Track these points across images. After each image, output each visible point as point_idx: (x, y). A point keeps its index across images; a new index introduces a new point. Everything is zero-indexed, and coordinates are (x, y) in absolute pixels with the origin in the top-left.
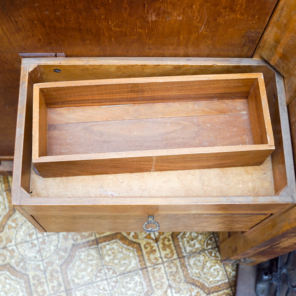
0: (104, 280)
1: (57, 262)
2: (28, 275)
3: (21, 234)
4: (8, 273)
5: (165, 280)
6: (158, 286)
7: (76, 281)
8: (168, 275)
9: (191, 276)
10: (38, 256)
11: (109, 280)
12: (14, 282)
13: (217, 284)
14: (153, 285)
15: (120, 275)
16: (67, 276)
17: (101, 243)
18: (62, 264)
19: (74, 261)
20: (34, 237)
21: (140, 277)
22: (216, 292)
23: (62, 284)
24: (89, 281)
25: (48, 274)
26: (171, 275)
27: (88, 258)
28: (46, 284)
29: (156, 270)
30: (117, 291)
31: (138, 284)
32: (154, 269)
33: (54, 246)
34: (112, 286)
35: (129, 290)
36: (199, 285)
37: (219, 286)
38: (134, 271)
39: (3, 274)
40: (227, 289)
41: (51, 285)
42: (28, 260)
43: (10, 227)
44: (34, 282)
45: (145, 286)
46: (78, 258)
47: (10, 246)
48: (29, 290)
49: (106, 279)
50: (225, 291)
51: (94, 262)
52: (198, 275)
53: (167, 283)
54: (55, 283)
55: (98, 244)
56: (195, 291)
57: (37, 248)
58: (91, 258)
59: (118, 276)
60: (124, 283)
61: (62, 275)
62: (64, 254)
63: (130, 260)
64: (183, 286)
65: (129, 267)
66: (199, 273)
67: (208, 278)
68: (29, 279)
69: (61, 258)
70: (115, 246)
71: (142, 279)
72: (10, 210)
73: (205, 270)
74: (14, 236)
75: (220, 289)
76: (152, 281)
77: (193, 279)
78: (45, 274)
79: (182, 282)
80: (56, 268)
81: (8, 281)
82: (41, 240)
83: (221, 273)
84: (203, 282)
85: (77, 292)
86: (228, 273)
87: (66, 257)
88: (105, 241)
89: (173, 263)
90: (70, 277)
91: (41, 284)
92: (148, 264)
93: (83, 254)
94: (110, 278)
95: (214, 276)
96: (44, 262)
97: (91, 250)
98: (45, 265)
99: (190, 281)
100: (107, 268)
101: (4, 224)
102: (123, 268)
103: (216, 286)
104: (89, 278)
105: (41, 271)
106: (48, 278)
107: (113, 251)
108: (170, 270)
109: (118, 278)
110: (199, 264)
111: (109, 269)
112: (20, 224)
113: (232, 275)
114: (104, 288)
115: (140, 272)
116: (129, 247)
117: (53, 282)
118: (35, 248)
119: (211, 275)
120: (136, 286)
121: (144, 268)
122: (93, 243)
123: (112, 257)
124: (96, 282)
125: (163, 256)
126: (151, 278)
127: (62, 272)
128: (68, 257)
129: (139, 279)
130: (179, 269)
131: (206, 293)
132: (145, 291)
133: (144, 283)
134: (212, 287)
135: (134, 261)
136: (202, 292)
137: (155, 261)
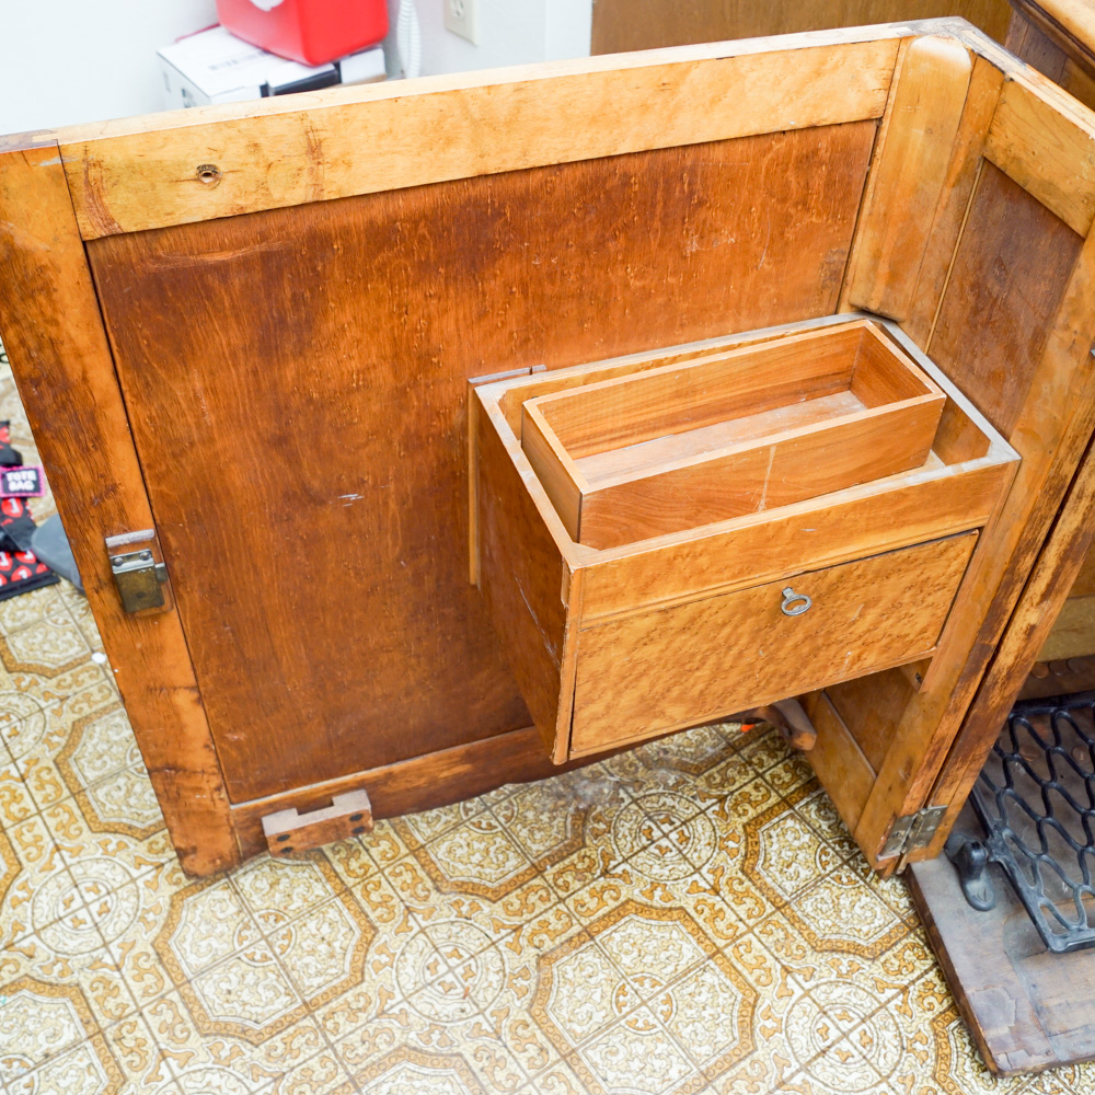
0: (640, 1005)
1: (518, 1003)
2: (460, 1055)
3: (409, 973)
4: (411, 1066)
5: (770, 962)
6: (763, 979)
7: (578, 1030)
8: (773, 950)
9: (820, 936)
10: (467, 1007)
11: (650, 1004)
12: (434, 1080)
13: (882, 934)
14: (751, 979)
15: (669, 984)
16: (553, 1027)
17: (599, 932)
18: (531, 1005)
19: (555, 989)
20: (442, 968)
21: (715, 974)
22: (888, 950)
23: (548, 1045)
24: (607, 1020)
25: (506, 1038)
26: (779, 947)
27: (584, 973)
28: (510, 1059)
29: (741, 949)
30: (677, 1018)
31: (718, 988)
32: (737, 947)
33: (497, 973)
34: (662, 1012)
35: (704, 1009)
36: (845, 948)
37: (889, 935)
38: (697, 965)
39: (399, 1072)
40: (906, 936)
41: (523, 1059)
42: (448, 1022)
43: (379, 967)
44: (480, 1065)
45: (734, 989)
46: (562, 980)
47: (393, 1006)
48: (476, 1086)
49: (644, 1003)
50: (905, 941)
51: (602, 976)
52: (835, 930)
53: (779, 966)
54: (532, 1050)
55: (593, 938)
56: (845, 962)
57: (460, 990)
58: (590, 970)
59: (666, 987)
60: (687, 997)
61: (540, 1028)
62: (525, 983)
63: (677, 947)
64: (812, 959)
65: (683, 962)
66: (834, 925)
67: (858, 927)
68: (466, 1062)
69: (522, 993)
70: (632, 930)
71: (722, 977)
73: (843, 915)
74: (395, 983)
75: (893, 941)
76: (745, 973)
77: (829, 941)
78: (499, 1039)
79: (809, 953)
80: (520, 1018)
81: (417, 1084)
82: (460, 970)
83: (878, 909)
84: (852, 939)
85: (590, 1052)
86: (894, 905)
87: (533, 988)
88: (606, 927)
89: (769, 922)
90: (560, 1027)
91: (498, 1062)
92: (721, 943)
93: (568, 968)
94: (650, 999)
95: (869, 921)
96: (487, 1013)
97: (583, 955)
98: (492, 1020)
99: (824, 947)
100: (635, 980)
101: (360, 964)
102: (671, 968)
103: (882, 938)
104: (603, 1013)
105: (488, 1034)
106: (510, 1044)
107: (631, 941)
108: (771, 939)
109: (669, 990)
110: (825, 907)
111: (641, 981)
112: (399, 952)
113: (901, 906)
114: (646, 1023)
115: (712, 963)
116: (663, 923)
117: (525, 1051)
118: (453, 992)
119: (860, 921)
120: (715, 995)
121: (714, 954)
122: (582, 939)
123: (635, 954)
124: (624, 1017)
125: (744, 917)
126: (740, 967)
127: (537, 1023)
128: (537, 985)
129: (715, 978)
130: (790, 931)
131: (868, 959)
132: (739, 999)
133: (728, 983)
134: (875, 944)
135: (685, 945)
136: (858, 960)
137: (731, 931)
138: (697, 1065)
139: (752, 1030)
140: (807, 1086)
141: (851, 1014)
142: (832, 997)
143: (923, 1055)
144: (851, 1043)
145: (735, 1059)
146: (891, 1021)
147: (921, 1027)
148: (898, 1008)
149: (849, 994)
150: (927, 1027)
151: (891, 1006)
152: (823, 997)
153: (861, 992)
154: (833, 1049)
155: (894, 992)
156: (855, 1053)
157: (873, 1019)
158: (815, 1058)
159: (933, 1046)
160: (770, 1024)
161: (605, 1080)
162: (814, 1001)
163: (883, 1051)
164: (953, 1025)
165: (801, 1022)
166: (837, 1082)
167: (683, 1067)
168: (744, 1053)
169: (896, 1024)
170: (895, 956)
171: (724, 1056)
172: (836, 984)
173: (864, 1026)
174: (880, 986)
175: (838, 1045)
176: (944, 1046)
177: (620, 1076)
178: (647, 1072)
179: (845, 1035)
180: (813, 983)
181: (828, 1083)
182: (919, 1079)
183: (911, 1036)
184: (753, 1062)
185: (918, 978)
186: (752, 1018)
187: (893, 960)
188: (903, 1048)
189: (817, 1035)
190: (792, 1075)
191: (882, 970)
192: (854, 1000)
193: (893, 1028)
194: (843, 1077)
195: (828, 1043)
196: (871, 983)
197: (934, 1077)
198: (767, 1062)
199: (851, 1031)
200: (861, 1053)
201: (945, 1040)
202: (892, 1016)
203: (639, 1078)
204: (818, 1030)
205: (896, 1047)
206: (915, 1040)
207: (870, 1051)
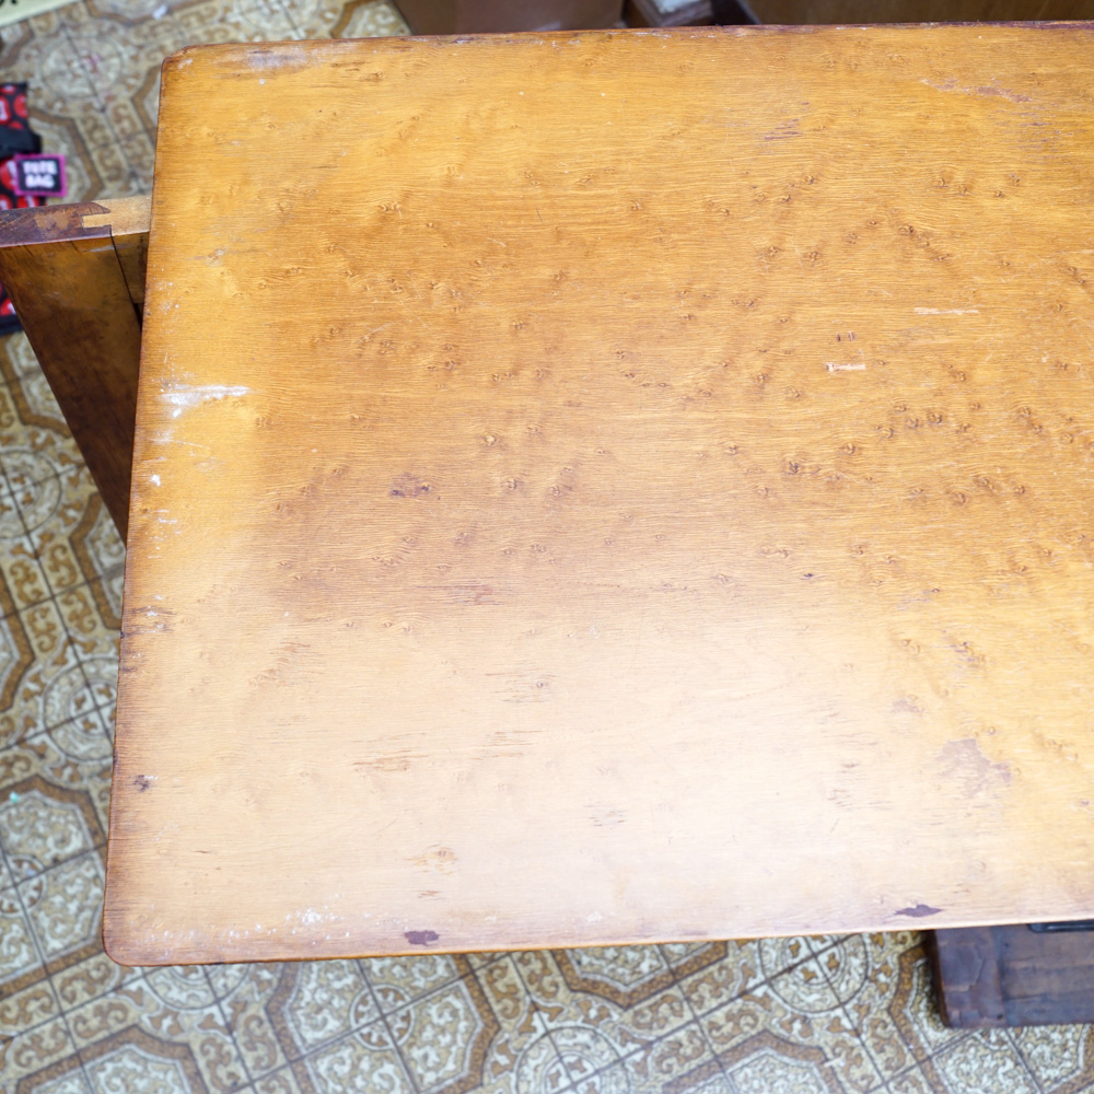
138: (668, 963)
140: (767, 1000)
143: (884, 987)
144: (818, 963)
145: (705, 962)
147: (889, 958)
150: (895, 959)
154: (800, 967)
156: (820, 974)
157: (846, 944)
158: (781, 973)
159: (896, 980)
161: (579, 963)
163: (847, 977)
164: (920, 962)
166: (796, 1000)
167: (655, 963)
168: (715, 958)
169: (866, 953)
171: (696, 958)
173: (834, 950)
175: (805, 965)
176: (906, 981)
177: (595, 962)
178: (620, 962)
179: (814, 956)
181: (788, 999)
182: (874, 1010)
183: (877, 966)
188: (866, 978)
189: (788, 951)
190: (756, 987)
193: (861, 956)
194: (803, 997)
195: (796, 960)
197: (888, 1010)
198: (735, 971)
199: (821, 952)
200: (825, 975)
201: (909, 976)
202: (864, 944)
203: (612, 966)
204: (790, 946)
205: (860, 975)
206: (879, 971)
207: (834, 975)
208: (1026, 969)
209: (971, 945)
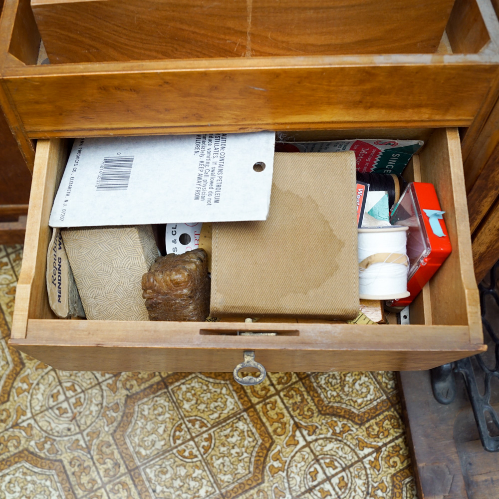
0: (189, 440)
1: (106, 429)
2: (61, 461)
3: (39, 398)
4: (27, 465)
5: (287, 418)
6: (279, 430)
7: (143, 452)
8: (290, 409)
9: (326, 402)
10: (72, 427)
11: (196, 440)
12: (40, 477)
13: (371, 406)
14: (270, 430)
15: (213, 427)
16: (127, 449)
17: (172, 383)
18: (115, 431)
19: (133, 421)
20: (61, 398)
21: (246, 423)
22: (372, 418)
23: (121, 462)
24: (165, 448)
25: (94, 453)
26: (295, 408)
27: (156, 412)
28: (93, 468)
29: (268, 406)
30: (213, 453)
31: (246, 434)
32: (266, 405)
33: (97, 405)
34: (203, 447)
35: (233, 448)
36: (342, 413)
37: (375, 408)
38: (235, 415)
39: (19, 468)
40: (388, 410)
41: (102, 468)
42: (57, 436)
43: (20, 392)
44: (73, 470)
45: (257, 436)
46: (140, 415)
47: (23, 421)
48: (67, 485)
49: (192, 439)
50: (386, 413)
51: (167, 415)
52: (338, 399)
53: (292, 422)
54: (109, 464)
55: (167, 387)
56: (340, 424)
57: (70, 415)
58: (160, 410)
59: (210, 429)
60: (223, 438)
61: (118, 449)
62: (114, 415)
63: (224, 400)
64: (317, 420)
65: (226, 412)
66: (338, 395)
67: (354, 399)
68: (64, 467)
69: (111, 421)
70: (195, 384)
71: (250, 426)
72: (16, 365)
73: (346, 389)
74: (28, 404)
75: (378, 412)
76: (267, 424)
77: (332, 407)
78: (89, 453)
79: (316, 415)
80: (106, 439)
81: (29, 478)
82: (73, 400)
83: (372, 387)
84: (349, 407)
85: (148, 470)
86: (384, 385)
87: (119, 418)
88: (177, 380)
89: (292, 389)
90: (131, 449)
91: (85, 470)
92: (255, 400)
93: (146, 407)
94: (197, 436)
95: (363, 395)
96: (85, 433)
97: (158, 399)
98: (87, 439)
99: (328, 411)
100: (189, 421)
101: (8, 388)
102: (216, 415)
103: (370, 409)
104: (163, 443)
105: (82, 449)
106: (95, 457)
107: (193, 392)
108: (291, 401)
109: (211, 431)
110: (334, 381)
111: (193, 422)
112: (35, 382)
113: (389, 387)
114: (191, 454)
115: (245, 415)
116: (218, 381)
117: (105, 463)
118: (65, 415)
119: (357, 395)
120: (243, 439)
121: (248, 408)
122: (160, 387)
123: (193, 402)
124: (176, 447)
125: (275, 382)
126: (264, 420)
127: (116, 445)
128: (122, 417)
129: (246, 426)
130: (306, 397)
131: (357, 424)
132: (259, 443)
133: (254, 430)
134: (364, 413)
135: (230, 400)
136: (350, 424)
137: (264, 392)
138: (220, 489)
139: (264, 468)
141: (336, 464)
142: (326, 449)
144: (332, 485)
145: (247, 487)
146: (364, 472)
147: (384, 479)
148: (371, 462)
149: (338, 448)
150: (389, 479)
151: (366, 460)
152: (319, 448)
153: (346, 448)
154: (318, 488)
155: (370, 450)
156: (333, 493)
157: (351, 469)
158: (303, 493)
159: (390, 494)
160: (277, 464)
161: (154, 491)
162: (312, 451)
163: (353, 494)
164: (408, 480)
165: (299, 465)
167: (210, 489)
168: (254, 484)
169: (367, 475)
170: (377, 424)
171: (240, 484)
172: (329, 440)
173: (343, 474)
174: (361, 445)
175: (322, 486)
176: (398, 495)
177: (165, 490)
178: (184, 489)
179: (328, 479)
180: (314, 437)
183: (375, 485)
184: (259, 491)
185: (390, 442)
186: (265, 458)
187: (375, 427)
188: (368, 493)
189: (309, 476)
191: (365, 433)
192: (340, 453)
193: (363, 477)
195: (315, 483)
196: (355, 442)
198: (269, 493)
199: (333, 476)
200: (337, 493)
201: (400, 491)
202: (365, 468)
203: (178, 493)
204: (310, 473)
205: (363, 492)
206: (377, 488)
207: (343, 493)
208: (486, 481)
209: (443, 465)
